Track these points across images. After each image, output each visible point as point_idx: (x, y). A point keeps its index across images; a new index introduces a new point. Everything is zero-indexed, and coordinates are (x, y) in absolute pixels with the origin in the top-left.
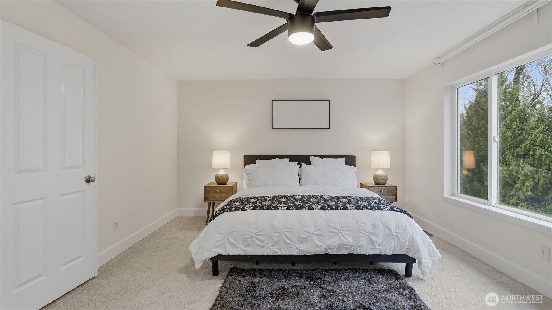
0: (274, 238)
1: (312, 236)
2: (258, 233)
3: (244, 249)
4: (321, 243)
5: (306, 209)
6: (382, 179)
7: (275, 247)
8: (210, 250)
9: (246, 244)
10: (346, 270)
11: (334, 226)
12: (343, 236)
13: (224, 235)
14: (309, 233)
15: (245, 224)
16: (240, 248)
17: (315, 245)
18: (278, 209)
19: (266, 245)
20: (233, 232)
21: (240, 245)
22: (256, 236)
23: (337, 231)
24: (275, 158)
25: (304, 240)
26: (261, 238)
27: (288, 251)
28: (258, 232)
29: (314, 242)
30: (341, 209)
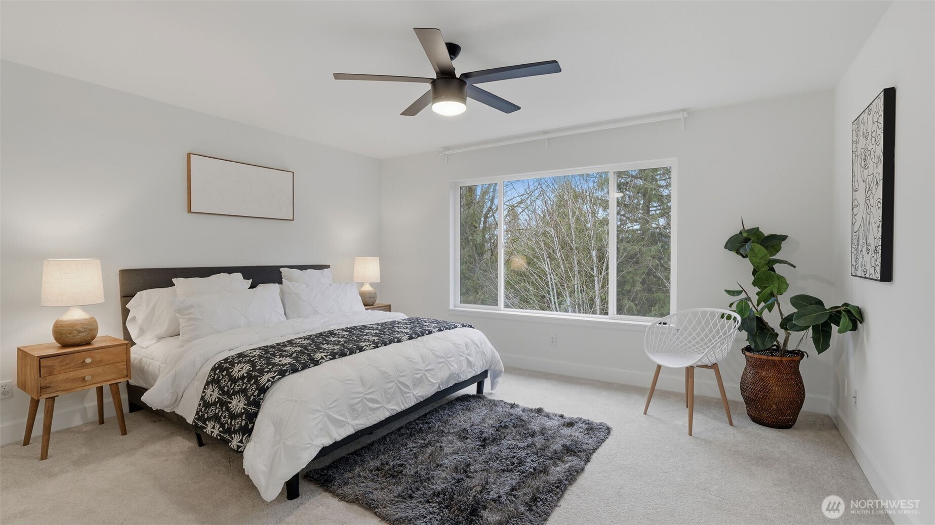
0: (389, 391)
1: (425, 373)
2: (369, 391)
3: (353, 422)
4: (434, 380)
5: (394, 342)
6: (370, 298)
7: (391, 404)
8: (310, 445)
9: (356, 413)
10: (436, 410)
11: (440, 355)
12: (450, 364)
13: (321, 412)
14: (422, 370)
15: (348, 382)
16: (349, 424)
17: (430, 383)
18: (364, 350)
19: (381, 405)
20: (334, 401)
21: (347, 419)
22: (366, 396)
23: (443, 360)
24: (219, 273)
25: (418, 382)
26: (374, 397)
27: (406, 402)
28: (369, 389)
29: (429, 381)
30: (427, 334)
